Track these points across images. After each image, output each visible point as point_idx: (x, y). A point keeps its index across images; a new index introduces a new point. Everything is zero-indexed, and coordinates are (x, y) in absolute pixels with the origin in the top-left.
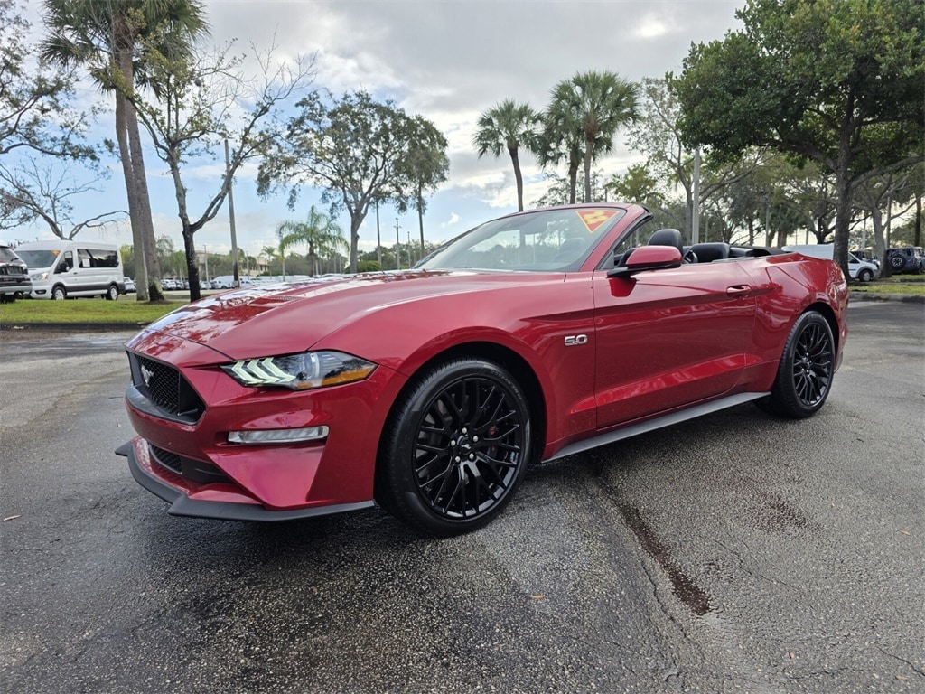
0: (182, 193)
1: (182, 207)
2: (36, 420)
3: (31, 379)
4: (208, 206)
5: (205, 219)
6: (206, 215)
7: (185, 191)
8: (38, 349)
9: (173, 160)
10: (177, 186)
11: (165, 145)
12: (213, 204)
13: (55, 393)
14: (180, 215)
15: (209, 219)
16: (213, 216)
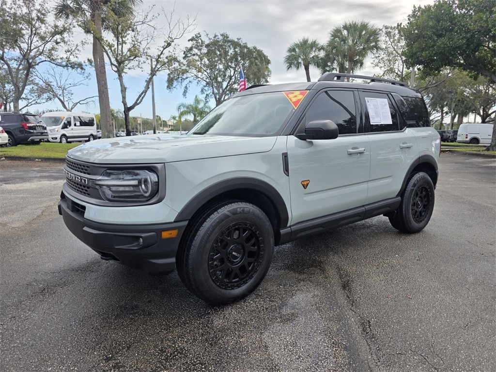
0: (124, 90)
1: (124, 98)
2: (30, 223)
3: (35, 194)
4: (137, 97)
5: (136, 104)
6: (136, 103)
7: (125, 89)
8: (45, 174)
9: (120, 72)
10: (121, 86)
11: (115, 63)
12: (140, 96)
13: (45, 205)
14: (122, 102)
15: (138, 104)
16: (140, 103)
